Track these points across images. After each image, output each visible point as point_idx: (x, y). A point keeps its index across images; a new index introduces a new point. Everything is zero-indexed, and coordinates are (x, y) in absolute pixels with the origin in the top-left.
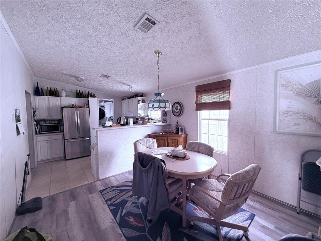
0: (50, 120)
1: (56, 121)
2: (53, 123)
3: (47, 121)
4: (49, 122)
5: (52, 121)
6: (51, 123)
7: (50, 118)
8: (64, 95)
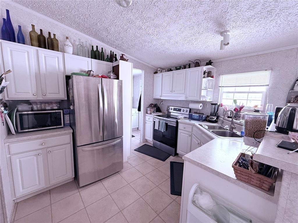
0: (41, 103)
1: (55, 105)
2: (48, 108)
3: (36, 103)
4: (39, 106)
5: (47, 105)
6: (43, 108)
7: (40, 98)
8: (70, 50)
